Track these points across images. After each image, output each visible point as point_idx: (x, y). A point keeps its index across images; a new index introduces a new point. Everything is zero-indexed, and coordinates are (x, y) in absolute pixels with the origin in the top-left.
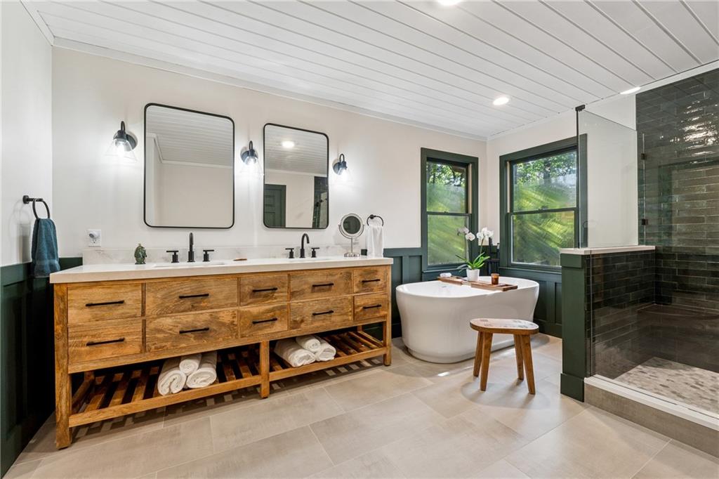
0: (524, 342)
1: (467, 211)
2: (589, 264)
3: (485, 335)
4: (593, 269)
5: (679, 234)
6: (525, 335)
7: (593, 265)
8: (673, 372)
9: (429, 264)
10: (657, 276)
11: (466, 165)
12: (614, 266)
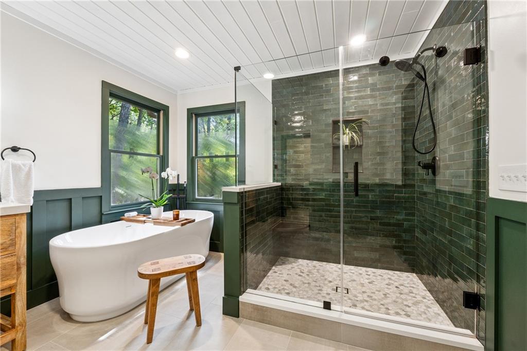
0: (192, 278)
1: (158, 153)
2: (242, 200)
3: (154, 280)
4: (245, 203)
5: (292, 175)
6: (192, 272)
7: (245, 200)
8: (289, 266)
9: (112, 205)
10: (282, 203)
11: (158, 111)
12: (259, 199)
